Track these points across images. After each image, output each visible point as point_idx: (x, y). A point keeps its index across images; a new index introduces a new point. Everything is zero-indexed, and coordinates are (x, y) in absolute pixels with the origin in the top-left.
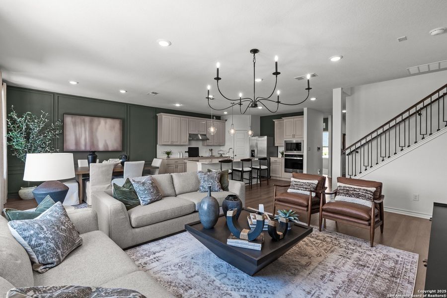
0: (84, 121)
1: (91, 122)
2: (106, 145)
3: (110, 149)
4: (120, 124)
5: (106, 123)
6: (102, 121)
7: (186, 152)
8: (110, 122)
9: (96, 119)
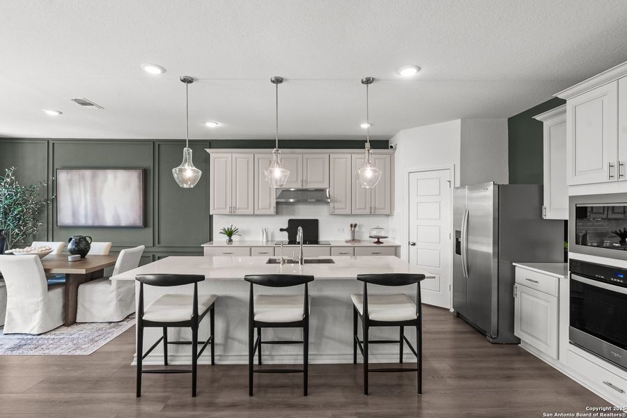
0: (83, 178)
1: (94, 177)
2: (117, 216)
3: (123, 224)
4: (139, 177)
5: (116, 177)
6: (110, 174)
7: (282, 230)
8: (121, 175)
9: (100, 173)
